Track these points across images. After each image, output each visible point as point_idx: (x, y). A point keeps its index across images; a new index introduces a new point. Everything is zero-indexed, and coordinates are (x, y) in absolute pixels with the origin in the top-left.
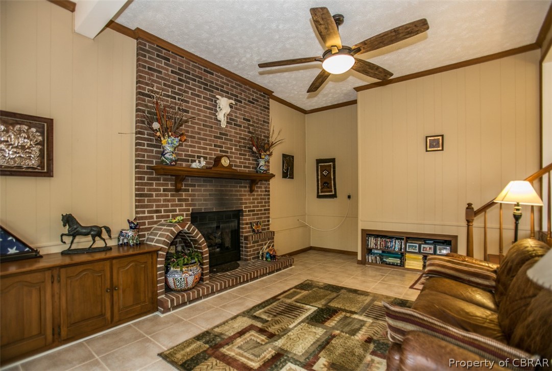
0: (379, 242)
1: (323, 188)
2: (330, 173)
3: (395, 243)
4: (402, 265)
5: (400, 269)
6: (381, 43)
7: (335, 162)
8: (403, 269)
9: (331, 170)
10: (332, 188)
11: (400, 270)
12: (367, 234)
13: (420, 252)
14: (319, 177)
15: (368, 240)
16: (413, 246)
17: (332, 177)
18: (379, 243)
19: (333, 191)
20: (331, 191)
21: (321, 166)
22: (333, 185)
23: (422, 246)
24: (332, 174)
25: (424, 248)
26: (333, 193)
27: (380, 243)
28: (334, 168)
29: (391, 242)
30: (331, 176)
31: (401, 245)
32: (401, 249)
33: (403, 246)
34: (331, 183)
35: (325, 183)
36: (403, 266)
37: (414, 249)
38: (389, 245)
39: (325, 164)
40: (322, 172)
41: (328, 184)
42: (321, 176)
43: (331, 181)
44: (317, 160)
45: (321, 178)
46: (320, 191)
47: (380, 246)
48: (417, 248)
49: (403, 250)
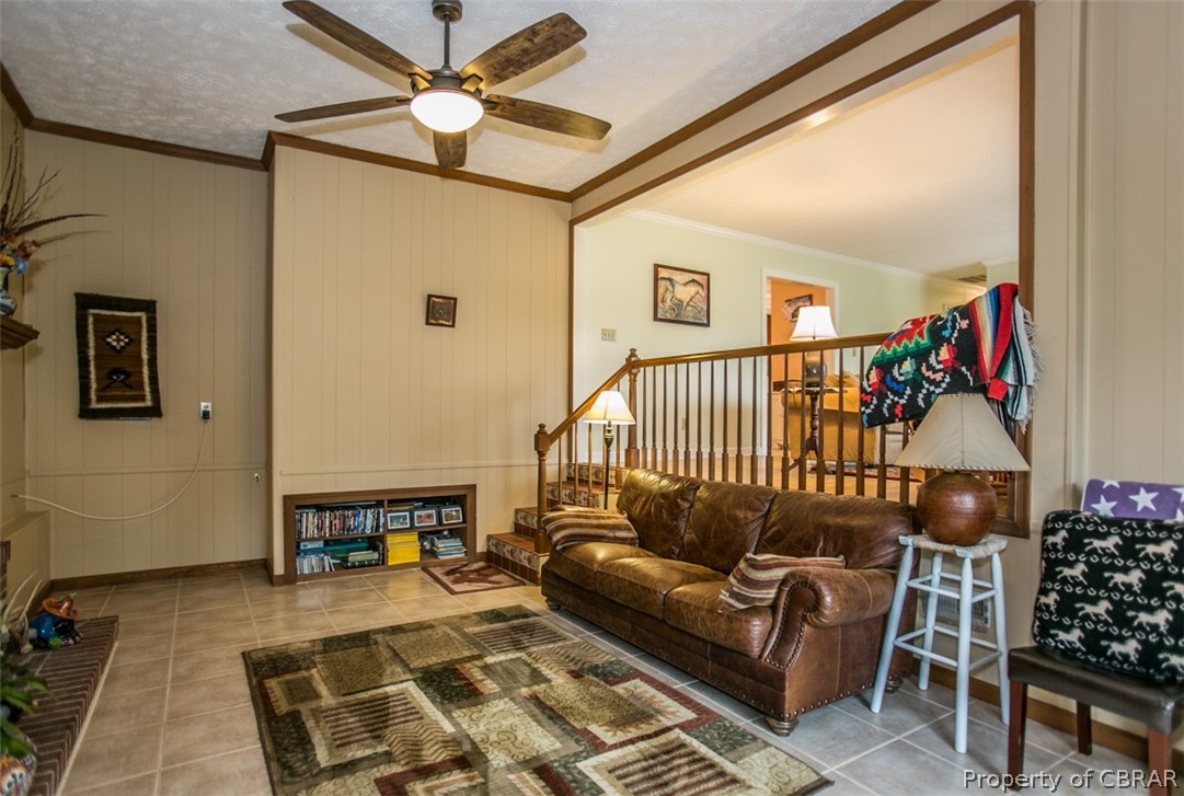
0: (328, 520)
1: (108, 386)
2: (134, 341)
3: (365, 516)
4: (383, 560)
5: (378, 571)
6: (533, 117)
7: (155, 312)
8: (384, 570)
9: (140, 334)
10: (142, 388)
11: (379, 573)
12: (296, 505)
13: (412, 528)
14: (92, 352)
15: (300, 521)
16: (399, 517)
17: (145, 356)
18: (327, 524)
19: (148, 397)
20: (143, 398)
21: (95, 315)
22: (146, 380)
23: (416, 513)
24: (144, 346)
25: (419, 516)
26: (149, 403)
27: (331, 522)
28: (152, 328)
29: (354, 516)
30: (140, 351)
31: (378, 519)
32: (378, 527)
33: (382, 520)
34: (141, 373)
35: (117, 371)
36: (383, 564)
37: (402, 524)
38: (352, 523)
39: (117, 313)
40: (101, 336)
41: (128, 375)
42: (96, 348)
43: (141, 366)
44: (77, 295)
45: (96, 356)
46: (93, 397)
47: (331, 530)
48: (408, 521)
49: (381, 530)
